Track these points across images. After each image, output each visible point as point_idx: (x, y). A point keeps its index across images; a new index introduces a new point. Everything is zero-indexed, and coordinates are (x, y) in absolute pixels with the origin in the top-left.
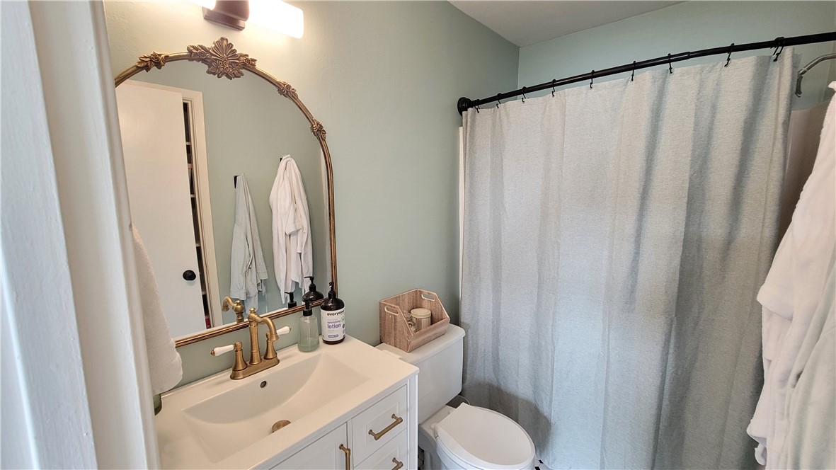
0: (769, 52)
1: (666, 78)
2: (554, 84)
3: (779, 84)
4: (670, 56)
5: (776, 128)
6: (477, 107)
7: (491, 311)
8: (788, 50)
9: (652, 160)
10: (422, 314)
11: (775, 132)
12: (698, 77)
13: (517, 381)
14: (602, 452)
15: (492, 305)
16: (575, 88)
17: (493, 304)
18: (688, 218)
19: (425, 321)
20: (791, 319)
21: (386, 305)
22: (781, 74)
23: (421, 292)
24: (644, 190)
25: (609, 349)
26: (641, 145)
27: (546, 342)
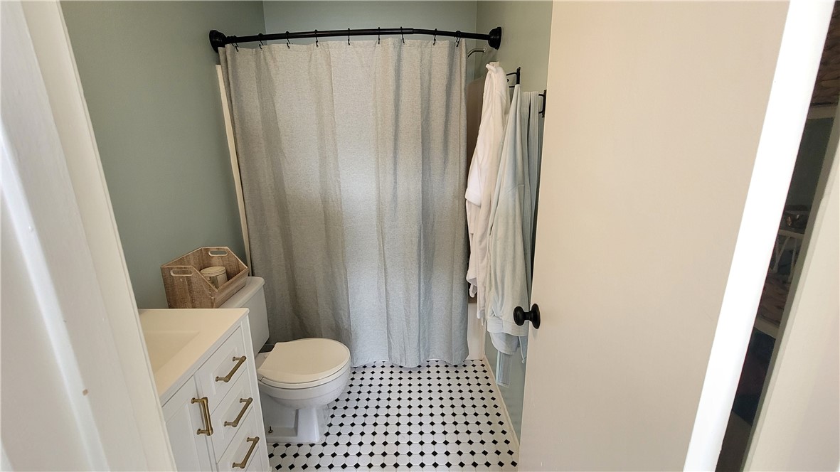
0: (454, 39)
1: (401, 46)
2: (316, 34)
3: (461, 62)
4: (401, 29)
5: (461, 92)
6: (235, 44)
7: (282, 256)
8: (463, 40)
9: (398, 110)
10: (216, 271)
11: (461, 95)
12: (420, 50)
13: (317, 311)
14: (388, 337)
15: (282, 251)
16: (337, 42)
17: (284, 249)
18: (423, 153)
19: (221, 278)
20: (480, 206)
21: (172, 269)
22: (461, 56)
23: (207, 250)
24: (395, 132)
25: (384, 259)
26: (390, 97)
27: (338, 268)
